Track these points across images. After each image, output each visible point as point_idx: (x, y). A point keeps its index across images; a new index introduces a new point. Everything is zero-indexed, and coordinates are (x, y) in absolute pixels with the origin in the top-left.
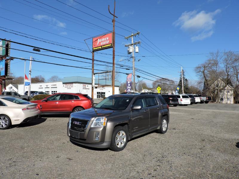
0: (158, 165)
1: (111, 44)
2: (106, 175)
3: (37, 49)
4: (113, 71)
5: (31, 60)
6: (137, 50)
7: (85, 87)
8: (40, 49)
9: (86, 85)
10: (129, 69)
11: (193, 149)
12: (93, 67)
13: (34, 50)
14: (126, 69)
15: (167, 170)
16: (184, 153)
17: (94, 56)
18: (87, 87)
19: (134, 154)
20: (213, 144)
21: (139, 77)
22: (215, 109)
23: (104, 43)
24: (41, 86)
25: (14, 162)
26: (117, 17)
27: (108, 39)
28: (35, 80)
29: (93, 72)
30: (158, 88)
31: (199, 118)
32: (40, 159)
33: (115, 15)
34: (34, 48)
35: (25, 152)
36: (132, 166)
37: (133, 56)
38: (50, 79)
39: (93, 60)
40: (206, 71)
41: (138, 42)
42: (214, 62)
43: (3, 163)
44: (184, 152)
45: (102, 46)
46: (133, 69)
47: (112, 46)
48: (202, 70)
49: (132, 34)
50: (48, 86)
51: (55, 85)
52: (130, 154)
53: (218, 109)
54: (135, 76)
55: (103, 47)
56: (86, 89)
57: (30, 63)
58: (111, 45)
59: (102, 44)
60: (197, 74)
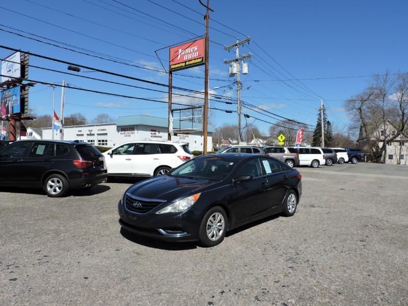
0: (289, 266)
1: (203, 58)
2: (202, 282)
3: (74, 68)
4: (204, 106)
5: (64, 87)
6: (245, 70)
7: (155, 134)
8: (80, 68)
9: (155, 131)
10: (231, 103)
11: (348, 242)
12: (170, 98)
13: (70, 68)
14: (227, 103)
15: (307, 276)
16: (335, 248)
17: (171, 79)
18: (158, 134)
19: (247, 248)
20: (382, 232)
21: (248, 117)
22: (380, 174)
23: (190, 57)
24: (81, 131)
25: (45, 256)
26: (213, 11)
27: (196, 49)
28: (71, 122)
29: (170, 107)
30: (280, 136)
31: (353, 189)
32: (88, 252)
33: (210, 7)
34: (70, 65)
35: (61, 241)
36: (246, 267)
37: (239, 79)
38: (95, 120)
39: (170, 87)
40: (364, 108)
41: (248, 55)
42: (379, 92)
43: (28, 258)
44: (333, 246)
45: (185, 62)
46: (239, 103)
47: (204, 62)
48: (358, 105)
49: (237, 42)
50: (92, 131)
51: (104, 130)
52: (240, 248)
53: (385, 174)
54: (241, 115)
55: (187, 63)
56: (157, 137)
57: (63, 91)
58: (202, 60)
59: (185, 58)
60: (349, 112)
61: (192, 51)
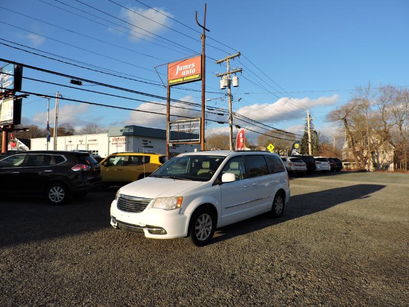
1: (200, 74)
5: (58, 98)
7: (147, 144)
8: (82, 81)
9: (147, 141)
10: (223, 115)
12: (168, 111)
13: (73, 82)
14: (219, 114)
17: (170, 93)
18: (149, 144)
21: (239, 127)
23: (187, 73)
26: (209, 31)
27: (194, 66)
30: (269, 146)
33: (206, 27)
34: (72, 79)
37: (230, 92)
40: (348, 118)
47: (201, 78)
48: (342, 116)
49: (228, 56)
50: (82, 141)
51: (95, 140)
54: (233, 126)
55: (185, 79)
56: (148, 147)
57: (56, 101)
58: (199, 76)
59: (183, 74)
60: (334, 123)
61: (189, 68)
